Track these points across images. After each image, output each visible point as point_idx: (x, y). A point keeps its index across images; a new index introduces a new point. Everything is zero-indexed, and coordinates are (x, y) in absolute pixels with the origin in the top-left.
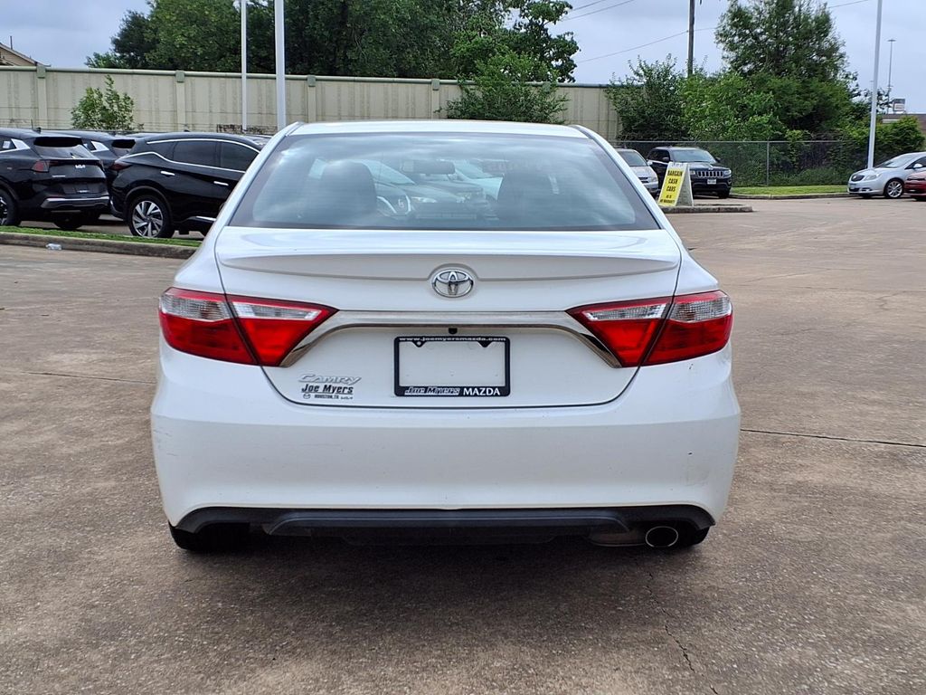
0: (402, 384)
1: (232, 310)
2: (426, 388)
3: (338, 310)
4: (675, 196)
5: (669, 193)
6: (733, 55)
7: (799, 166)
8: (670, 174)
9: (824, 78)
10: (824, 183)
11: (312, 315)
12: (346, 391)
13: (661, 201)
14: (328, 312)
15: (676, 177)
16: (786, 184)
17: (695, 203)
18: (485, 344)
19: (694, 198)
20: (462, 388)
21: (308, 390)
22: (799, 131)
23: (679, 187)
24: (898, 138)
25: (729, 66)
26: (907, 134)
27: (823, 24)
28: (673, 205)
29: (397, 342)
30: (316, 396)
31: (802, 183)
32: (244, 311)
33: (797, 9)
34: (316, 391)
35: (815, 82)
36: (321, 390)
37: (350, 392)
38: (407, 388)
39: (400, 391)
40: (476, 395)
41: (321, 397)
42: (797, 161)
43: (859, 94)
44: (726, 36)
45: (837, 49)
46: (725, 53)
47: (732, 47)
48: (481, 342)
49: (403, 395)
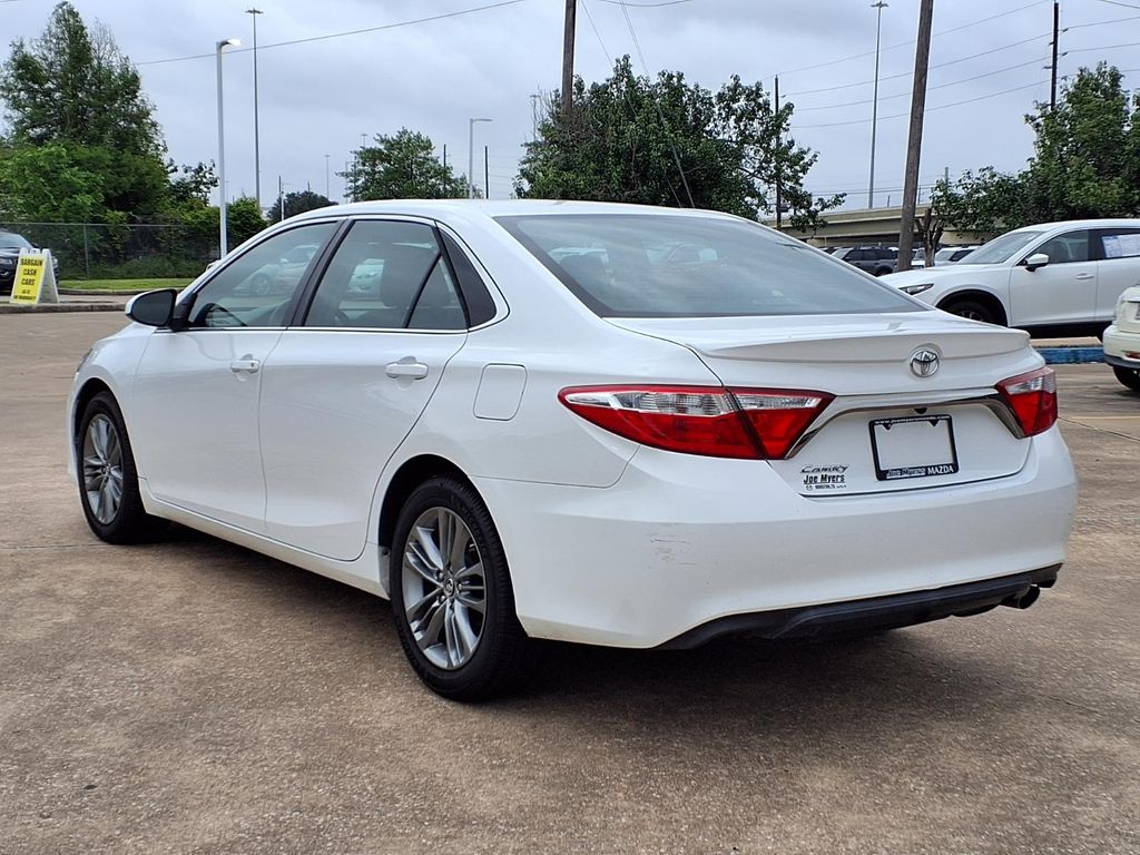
0: (882, 469)
1: (735, 402)
2: (901, 470)
3: (836, 396)
4: (36, 291)
5: (27, 287)
6: (17, 115)
7: (125, 254)
8: (23, 263)
9: (136, 151)
10: (156, 276)
11: (813, 403)
12: (839, 479)
13: (16, 297)
14: (827, 399)
15: (34, 267)
16: (112, 277)
17: (61, 300)
18: (934, 423)
19: (60, 292)
20: (926, 468)
21: (810, 481)
22: (121, 213)
23: (39, 279)
24: (238, 222)
25: (13, 128)
26: (247, 218)
27: (131, 83)
28: (35, 303)
29: (872, 425)
30: (817, 487)
31: (130, 275)
32: (748, 404)
33: (95, 62)
34: (816, 482)
35: (127, 156)
36: (819, 480)
37: (842, 481)
38: (887, 471)
39: (882, 475)
40: (937, 474)
41: (821, 487)
42: (122, 249)
43: (175, 170)
44: (10, 90)
45: (148, 114)
46: (8, 112)
47: (16, 104)
48: (931, 421)
49: (886, 479)
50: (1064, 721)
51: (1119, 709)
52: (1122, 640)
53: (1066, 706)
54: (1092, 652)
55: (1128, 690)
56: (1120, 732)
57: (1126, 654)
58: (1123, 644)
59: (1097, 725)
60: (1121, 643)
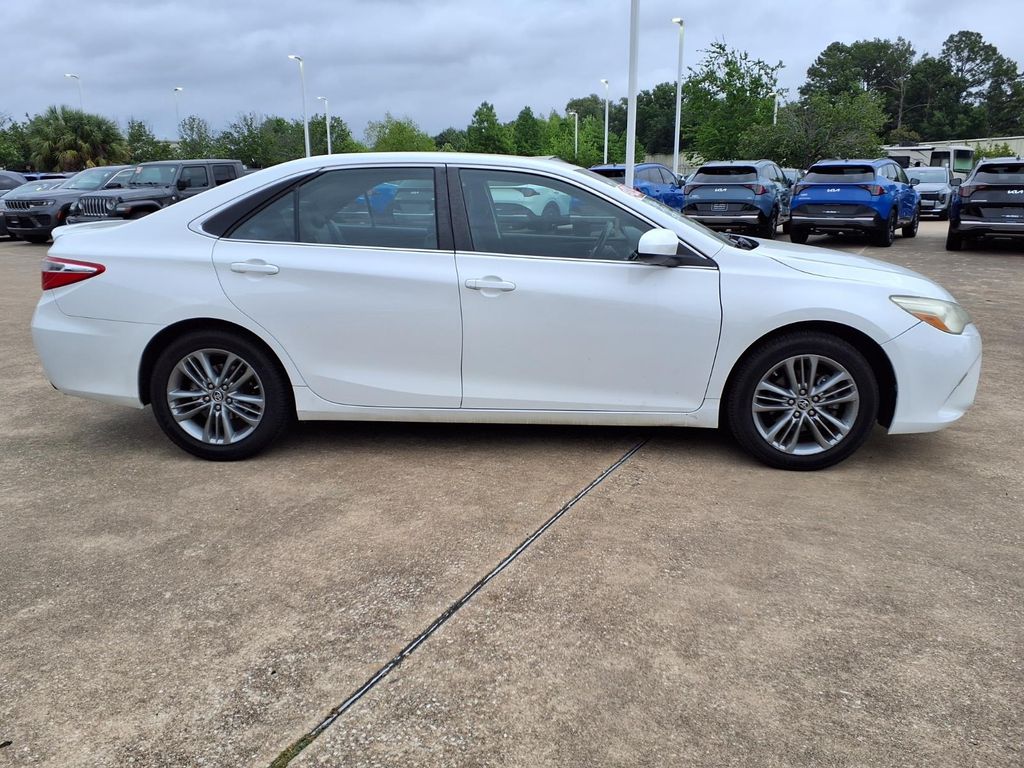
50: (46, 436)
51: (16, 450)
52: (20, 504)
53: (50, 443)
54: (43, 485)
55: (12, 463)
56: (13, 438)
57: (15, 490)
58: (18, 499)
59: (27, 439)
60: (21, 500)
